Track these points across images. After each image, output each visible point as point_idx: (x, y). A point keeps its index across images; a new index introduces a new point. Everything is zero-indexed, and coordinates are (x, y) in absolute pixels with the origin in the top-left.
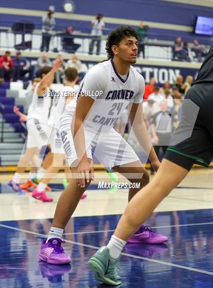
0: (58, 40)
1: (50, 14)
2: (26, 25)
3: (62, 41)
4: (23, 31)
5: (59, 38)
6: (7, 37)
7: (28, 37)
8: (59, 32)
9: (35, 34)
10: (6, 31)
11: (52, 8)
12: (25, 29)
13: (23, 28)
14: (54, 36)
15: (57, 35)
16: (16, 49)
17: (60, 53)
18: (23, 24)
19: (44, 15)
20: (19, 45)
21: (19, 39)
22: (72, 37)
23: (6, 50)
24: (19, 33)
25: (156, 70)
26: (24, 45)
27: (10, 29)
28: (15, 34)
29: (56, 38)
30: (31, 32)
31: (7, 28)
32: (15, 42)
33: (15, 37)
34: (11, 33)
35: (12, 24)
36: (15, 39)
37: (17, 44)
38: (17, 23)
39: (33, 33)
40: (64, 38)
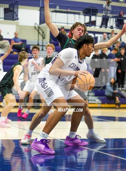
0: (113, 20)
1: (108, 3)
2: (92, 9)
4: (90, 14)
5: (114, 19)
6: (79, 18)
7: (93, 18)
8: (114, 15)
9: (98, 16)
10: (79, 14)
13: (90, 12)
14: (111, 18)
15: (113, 17)
17: (114, 29)
18: (90, 9)
19: (104, 3)
20: (88, 23)
21: (87, 18)
22: (123, 19)
24: (87, 16)
26: (91, 23)
27: (81, 12)
28: (85, 16)
29: (112, 19)
30: (96, 15)
31: (80, 12)
32: (85, 21)
33: (85, 17)
34: (82, 15)
35: (83, 9)
36: (85, 19)
37: (86, 22)
38: (86, 9)
39: (97, 15)
40: (117, 19)
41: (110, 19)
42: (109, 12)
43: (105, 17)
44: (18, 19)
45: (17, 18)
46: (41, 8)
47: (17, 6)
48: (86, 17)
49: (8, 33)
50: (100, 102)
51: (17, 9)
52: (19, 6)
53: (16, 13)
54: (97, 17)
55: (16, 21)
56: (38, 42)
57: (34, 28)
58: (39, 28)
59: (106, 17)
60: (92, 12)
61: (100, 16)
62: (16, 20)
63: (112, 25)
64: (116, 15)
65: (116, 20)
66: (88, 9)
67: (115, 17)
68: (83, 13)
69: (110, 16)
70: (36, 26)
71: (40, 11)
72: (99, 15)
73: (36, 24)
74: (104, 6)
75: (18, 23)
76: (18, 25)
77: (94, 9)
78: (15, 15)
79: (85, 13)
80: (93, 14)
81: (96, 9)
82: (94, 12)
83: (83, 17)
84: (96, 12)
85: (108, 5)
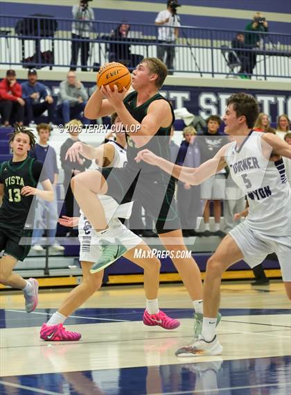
0: (100, 48)
1: (86, 2)
2: (42, 20)
4: (36, 35)
5: (103, 45)
6: (8, 46)
7: (45, 45)
8: (102, 34)
9: (58, 39)
10: (5, 34)
12: (39, 31)
13: (36, 27)
14: (93, 42)
15: (99, 40)
16: (25, 67)
18: (36, 20)
19: (74, 3)
20: (31, 59)
21: (30, 45)
23: (7, 68)
24: (29, 39)
25: (281, 100)
26: (40, 59)
27: (13, 30)
28: (23, 40)
29: (96, 45)
30: (52, 35)
31: (8, 29)
32: (23, 54)
33: (23, 44)
34: (15, 37)
35: (17, 20)
36: (23, 49)
37: (26, 56)
38: (26, 19)
39: (55, 37)
40: (111, 44)
42: (87, 28)
43: (76, 39)
48: (26, 42)
54: (56, 42)
59: (81, 40)
60: (42, 28)
61: (63, 40)
63: (98, 62)
64: (107, 35)
65: (108, 46)
66: (31, 19)
67: (105, 39)
68: (16, 31)
72: (60, 37)
74: (74, 11)
77: (47, 20)
79: (22, 32)
80: (45, 34)
81: (51, 20)
82: (47, 29)
83: (18, 42)
84: (51, 29)
85: (85, 9)
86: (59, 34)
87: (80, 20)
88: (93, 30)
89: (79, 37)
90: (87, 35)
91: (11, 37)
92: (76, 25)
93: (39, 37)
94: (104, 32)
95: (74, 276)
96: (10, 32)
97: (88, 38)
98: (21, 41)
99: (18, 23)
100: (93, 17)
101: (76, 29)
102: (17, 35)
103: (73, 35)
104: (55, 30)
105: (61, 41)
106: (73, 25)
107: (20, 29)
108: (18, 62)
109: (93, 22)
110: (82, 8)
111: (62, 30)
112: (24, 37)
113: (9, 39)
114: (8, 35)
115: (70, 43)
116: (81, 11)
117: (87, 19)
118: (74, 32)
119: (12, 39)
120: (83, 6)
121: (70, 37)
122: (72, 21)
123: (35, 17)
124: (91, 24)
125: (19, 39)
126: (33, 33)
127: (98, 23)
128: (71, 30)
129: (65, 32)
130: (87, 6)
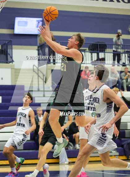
0: (125, 56)
1: (118, 36)
2: (100, 45)
3: (128, 57)
4: (98, 51)
5: (127, 55)
7: (101, 55)
8: (126, 50)
9: (107, 53)
11: (120, 31)
12: (99, 49)
13: (97, 48)
14: (122, 53)
15: (125, 53)
16: (93, 65)
17: (128, 66)
18: (97, 44)
19: (114, 37)
20: (95, 61)
21: (95, 55)
24: (94, 53)
27: (87, 49)
30: (104, 51)
31: (85, 49)
33: (92, 55)
34: (88, 52)
35: (89, 45)
36: (92, 57)
37: (93, 60)
38: (93, 44)
39: (106, 51)
41: (121, 55)
42: (120, 47)
43: (115, 53)
44: (13, 61)
45: (11, 61)
46: (38, 47)
47: (11, 46)
48: (93, 54)
49: (2, 79)
50: (118, 154)
51: (11, 50)
52: (14, 46)
53: (10, 55)
54: (106, 54)
55: (11, 64)
56: (38, 87)
57: (32, 71)
58: (38, 70)
59: (117, 53)
60: (100, 48)
61: (109, 53)
62: (10, 62)
63: (124, 62)
66: (95, 44)
67: (127, 52)
68: (89, 50)
69: (122, 52)
70: (35, 68)
71: (38, 50)
73: (34, 65)
74: (114, 40)
75: (14, 65)
76: (14, 69)
77: (102, 44)
78: (9, 57)
79: (91, 50)
80: (101, 50)
81: (104, 45)
82: (102, 48)
83: (90, 54)
84: (104, 48)
85: (119, 39)
86: (107, 50)
87: (116, 44)
88: (122, 48)
89: (116, 51)
90: (119, 50)
91: (86, 52)
92: (115, 46)
93: (99, 52)
94: (127, 49)
95: (115, 156)
96: (86, 50)
97: (120, 52)
98: (91, 54)
99: (89, 46)
100: (122, 43)
101: (115, 48)
102: (89, 51)
103: (114, 51)
104: (106, 48)
105: (108, 54)
106: (114, 46)
107: (90, 48)
108: (90, 63)
109: (122, 45)
110: (117, 39)
111: (109, 48)
112: (92, 52)
113: (85, 53)
114: (85, 51)
115: (112, 54)
116: (117, 40)
117: (119, 44)
118: (114, 49)
119: (87, 53)
120: (118, 38)
121: (112, 51)
122: (113, 45)
123: (97, 43)
124: (121, 46)
125: (90, 52)
126: (96, 50)
127: (124, 45)
128: (112, 48)
129: (110, 49)
130: (120, 38)
